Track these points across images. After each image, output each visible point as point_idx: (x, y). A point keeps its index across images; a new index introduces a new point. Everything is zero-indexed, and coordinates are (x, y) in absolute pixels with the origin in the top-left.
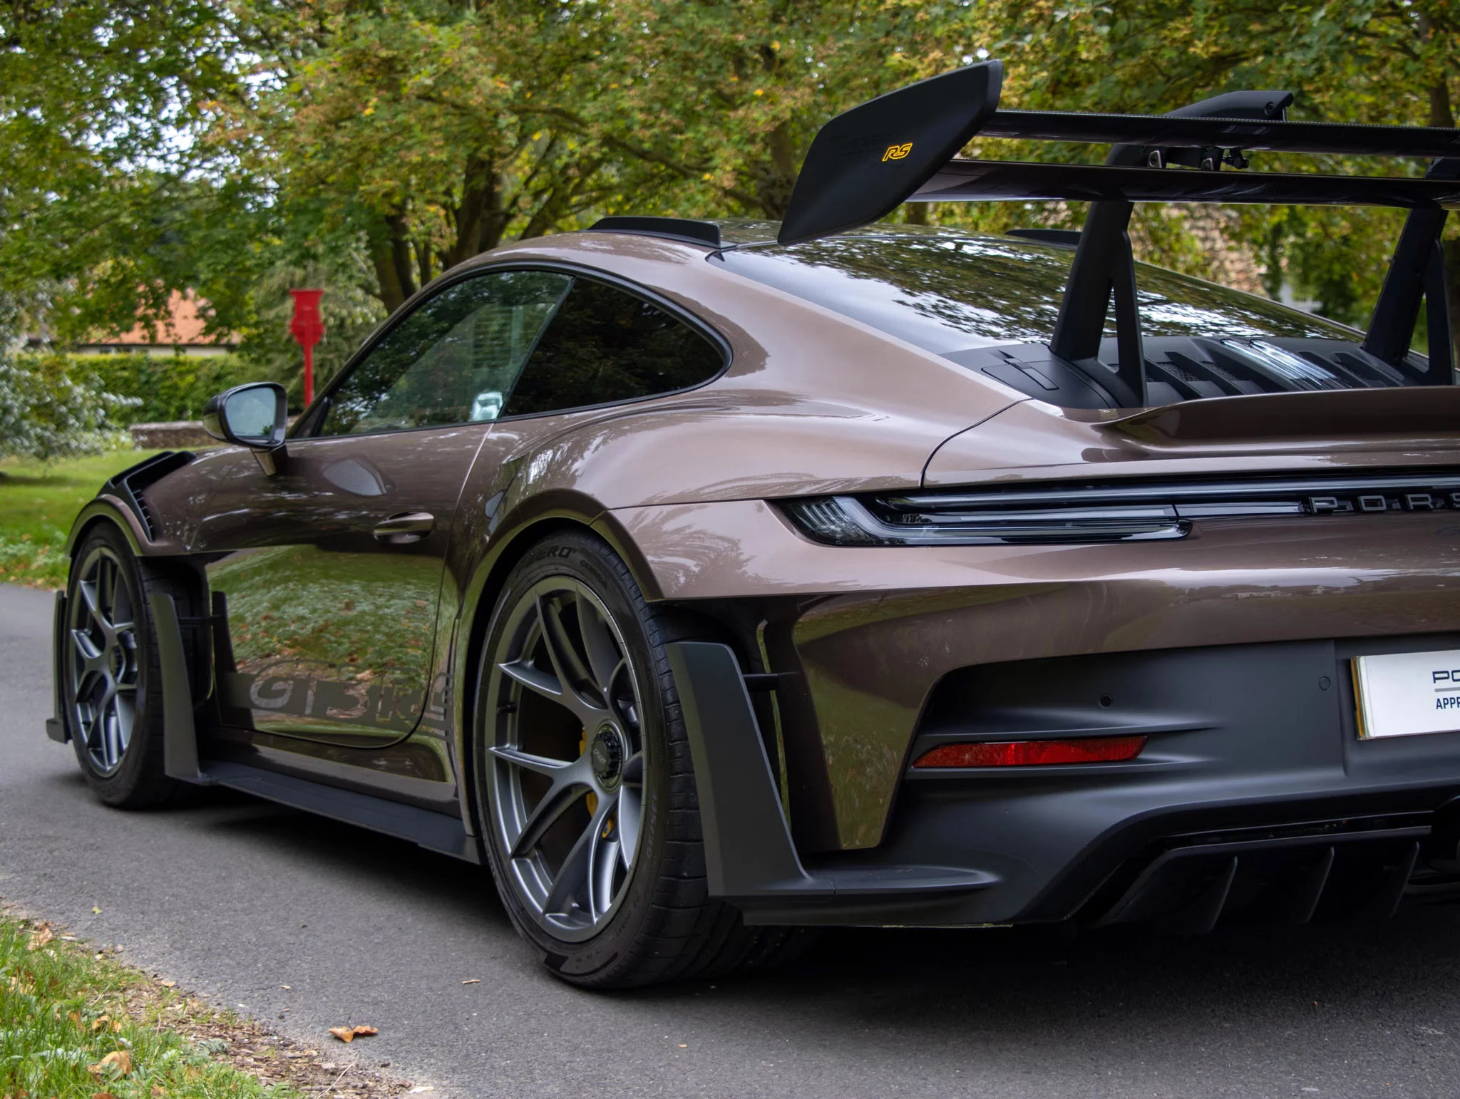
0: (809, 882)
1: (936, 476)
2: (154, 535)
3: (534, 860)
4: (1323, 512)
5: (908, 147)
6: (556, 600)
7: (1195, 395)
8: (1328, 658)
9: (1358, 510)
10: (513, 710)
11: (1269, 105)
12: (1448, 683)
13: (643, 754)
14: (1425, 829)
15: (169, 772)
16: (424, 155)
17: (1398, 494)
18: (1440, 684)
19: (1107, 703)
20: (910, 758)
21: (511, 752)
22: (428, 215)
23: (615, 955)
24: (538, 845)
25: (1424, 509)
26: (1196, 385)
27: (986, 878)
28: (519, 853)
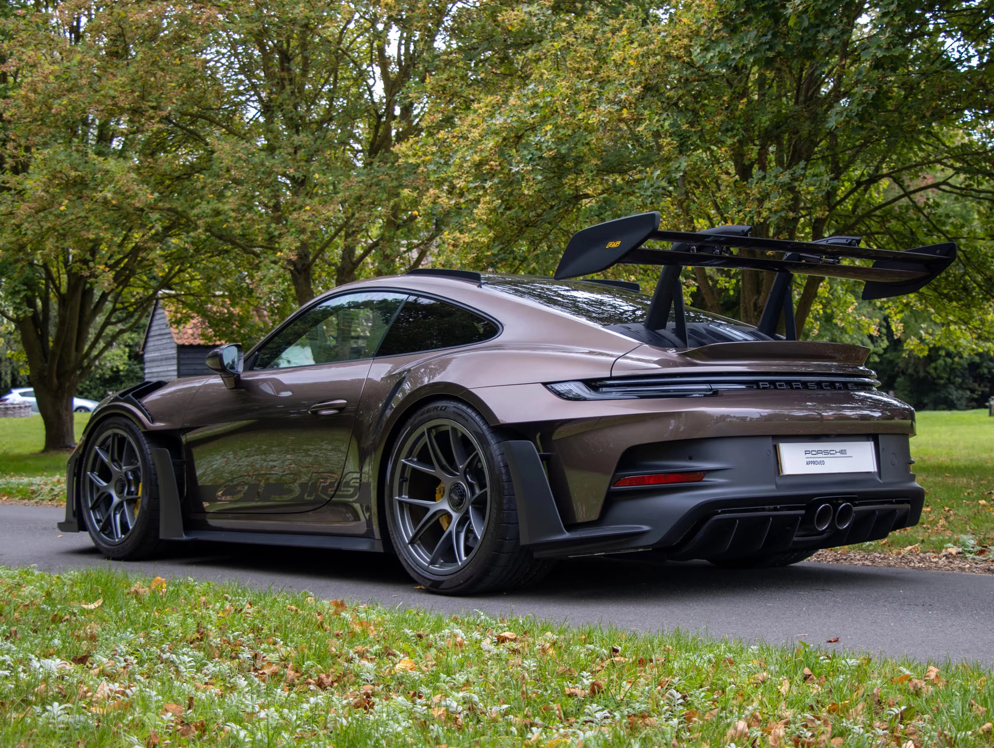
0: (567, 535)
1: (615, 373)
2: (153, 421)
3: (418, 545)
4: (764, 388)
5: (619, 243)
6: (433, 430)
7: (705, 344)
8: (770, 442)
9: (776, 388)
10: (406, 481)
11: (743, 231)
12: (810, 455)
13: (488, 489)
14: (803, 512)
15: (162, 536)
16: (97, 234)
17: (789, 383)
18: (808, 455)
19: (691, 459)
20: (612, 483)
21: (405, 498)
22: (99, 271)
23: (472, 576)
24: (420, 539)
25: (798, 388)
26: (704, 341)
27: (646, 528)
28: (412, 542)
